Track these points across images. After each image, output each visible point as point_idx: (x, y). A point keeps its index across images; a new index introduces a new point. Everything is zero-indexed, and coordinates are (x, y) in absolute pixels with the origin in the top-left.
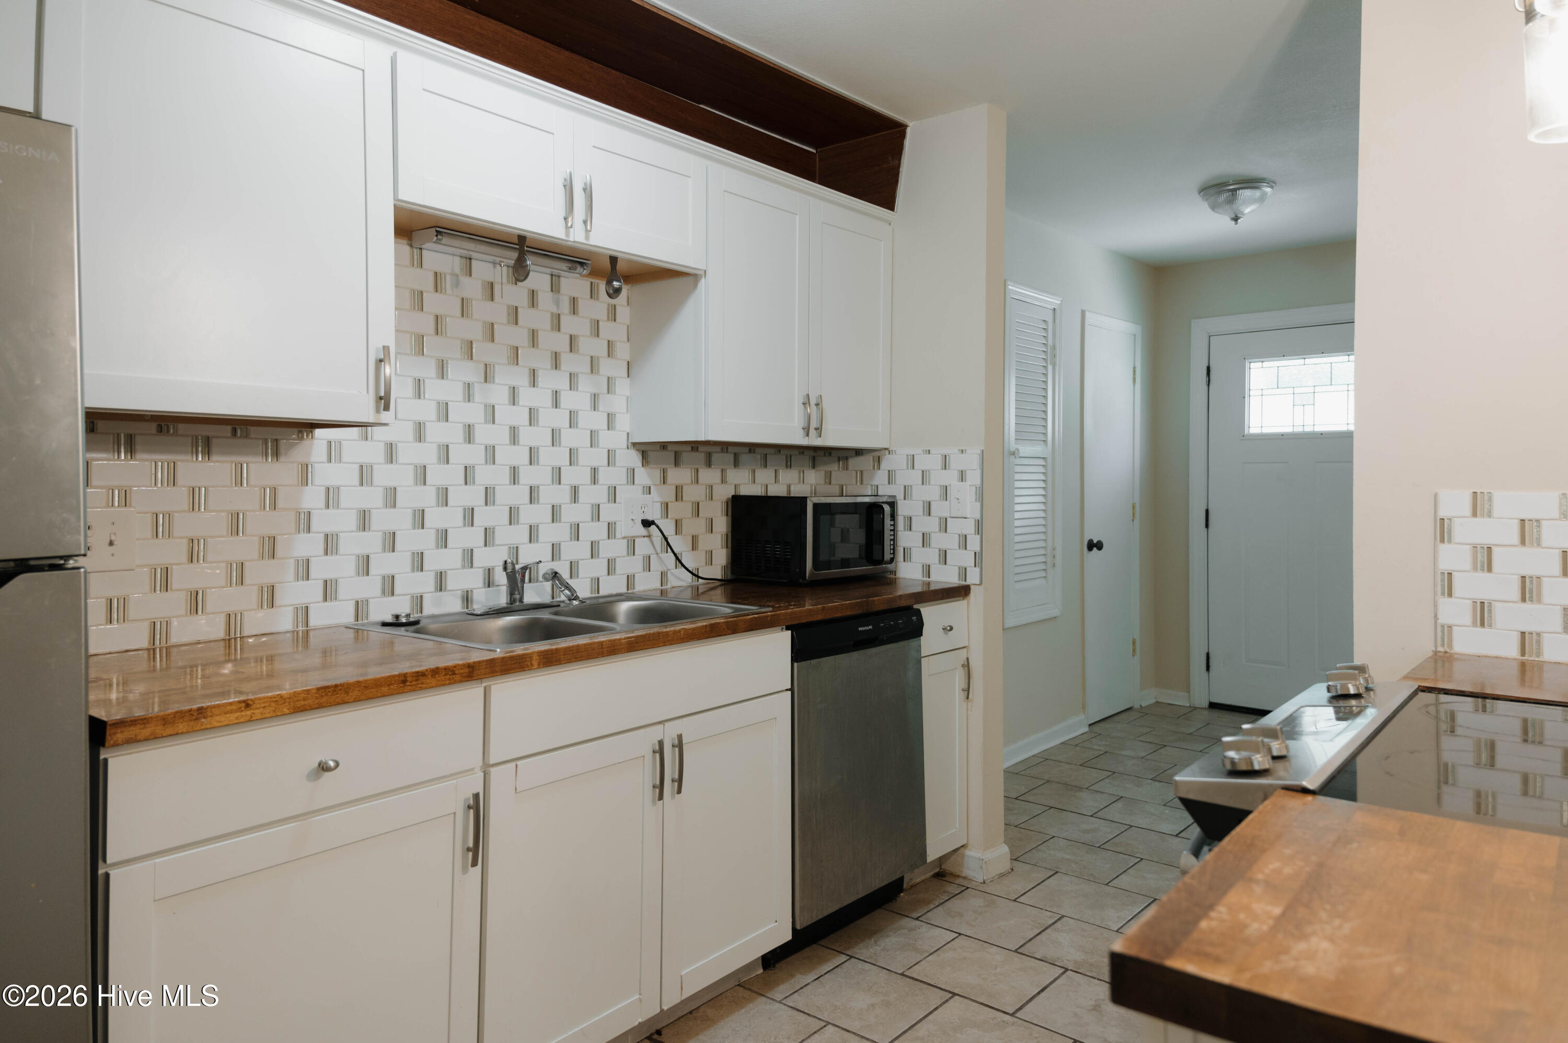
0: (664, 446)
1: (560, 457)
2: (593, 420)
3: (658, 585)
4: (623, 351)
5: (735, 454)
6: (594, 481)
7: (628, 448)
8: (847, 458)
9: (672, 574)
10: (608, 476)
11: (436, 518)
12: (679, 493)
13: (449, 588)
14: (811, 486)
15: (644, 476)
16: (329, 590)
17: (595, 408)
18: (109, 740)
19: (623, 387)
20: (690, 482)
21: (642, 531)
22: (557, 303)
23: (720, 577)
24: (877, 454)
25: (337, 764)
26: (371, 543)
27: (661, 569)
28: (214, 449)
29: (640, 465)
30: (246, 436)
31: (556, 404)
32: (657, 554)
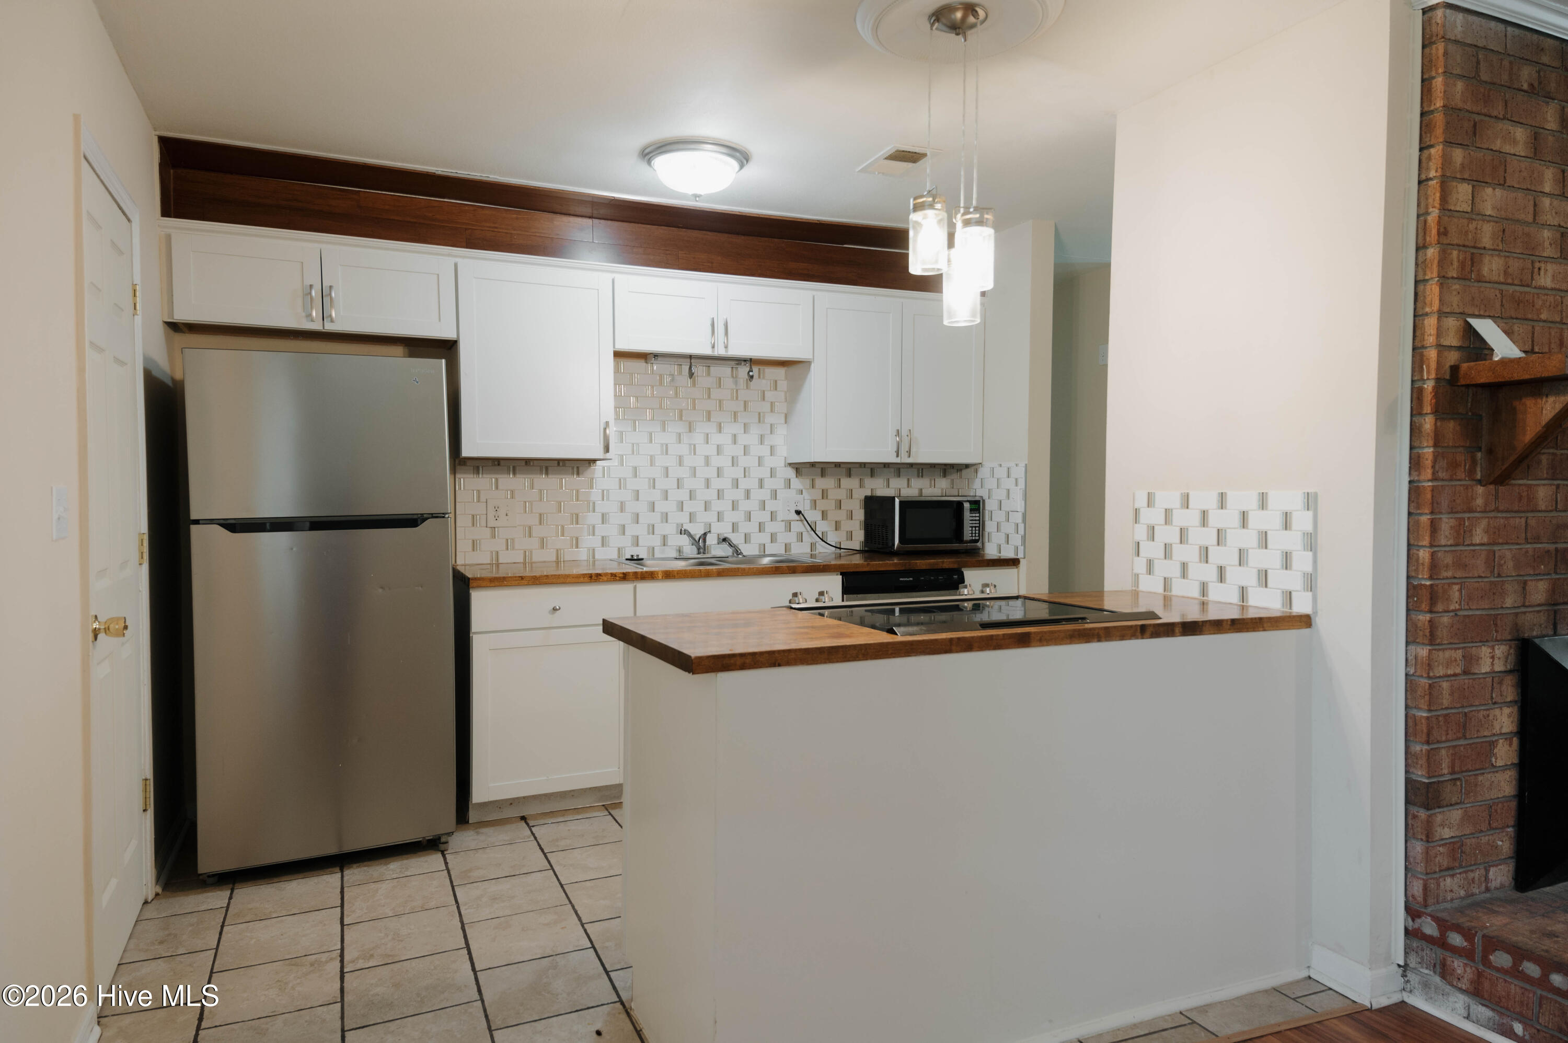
0: (813, 465)
1: (738, 473)
2: (758, 450)
3: (809, 550)
4: (781, 407)
5: (872, 469)
6: (761, 486)
7: (785, 466)
8: (961, 470)
9: (819, 544)
10: (770, 484)
11: (661, 507)
12: (824, 495)
13: (669, 544)
14: (942, 489)
15: (797, 483)
16: (604, 541)
17: (762, 443)
18: (471, 585)
19: (781, 430)
20: (833, 487)
21: (796, 517)
22: (736, 383)
23: (858, 549)
24: (975, 467)
25: (560, 609)
26: (626, 518)
27: (810, 541)
28: (550, 471)
29: (795, 476)
30: (564, 465)
31: (735, 442)
32: (808, 532)
